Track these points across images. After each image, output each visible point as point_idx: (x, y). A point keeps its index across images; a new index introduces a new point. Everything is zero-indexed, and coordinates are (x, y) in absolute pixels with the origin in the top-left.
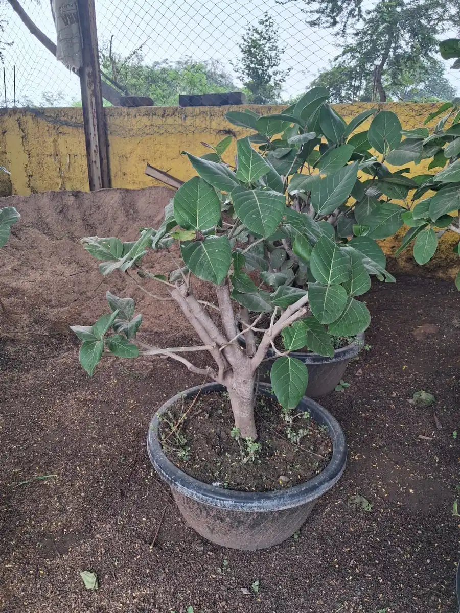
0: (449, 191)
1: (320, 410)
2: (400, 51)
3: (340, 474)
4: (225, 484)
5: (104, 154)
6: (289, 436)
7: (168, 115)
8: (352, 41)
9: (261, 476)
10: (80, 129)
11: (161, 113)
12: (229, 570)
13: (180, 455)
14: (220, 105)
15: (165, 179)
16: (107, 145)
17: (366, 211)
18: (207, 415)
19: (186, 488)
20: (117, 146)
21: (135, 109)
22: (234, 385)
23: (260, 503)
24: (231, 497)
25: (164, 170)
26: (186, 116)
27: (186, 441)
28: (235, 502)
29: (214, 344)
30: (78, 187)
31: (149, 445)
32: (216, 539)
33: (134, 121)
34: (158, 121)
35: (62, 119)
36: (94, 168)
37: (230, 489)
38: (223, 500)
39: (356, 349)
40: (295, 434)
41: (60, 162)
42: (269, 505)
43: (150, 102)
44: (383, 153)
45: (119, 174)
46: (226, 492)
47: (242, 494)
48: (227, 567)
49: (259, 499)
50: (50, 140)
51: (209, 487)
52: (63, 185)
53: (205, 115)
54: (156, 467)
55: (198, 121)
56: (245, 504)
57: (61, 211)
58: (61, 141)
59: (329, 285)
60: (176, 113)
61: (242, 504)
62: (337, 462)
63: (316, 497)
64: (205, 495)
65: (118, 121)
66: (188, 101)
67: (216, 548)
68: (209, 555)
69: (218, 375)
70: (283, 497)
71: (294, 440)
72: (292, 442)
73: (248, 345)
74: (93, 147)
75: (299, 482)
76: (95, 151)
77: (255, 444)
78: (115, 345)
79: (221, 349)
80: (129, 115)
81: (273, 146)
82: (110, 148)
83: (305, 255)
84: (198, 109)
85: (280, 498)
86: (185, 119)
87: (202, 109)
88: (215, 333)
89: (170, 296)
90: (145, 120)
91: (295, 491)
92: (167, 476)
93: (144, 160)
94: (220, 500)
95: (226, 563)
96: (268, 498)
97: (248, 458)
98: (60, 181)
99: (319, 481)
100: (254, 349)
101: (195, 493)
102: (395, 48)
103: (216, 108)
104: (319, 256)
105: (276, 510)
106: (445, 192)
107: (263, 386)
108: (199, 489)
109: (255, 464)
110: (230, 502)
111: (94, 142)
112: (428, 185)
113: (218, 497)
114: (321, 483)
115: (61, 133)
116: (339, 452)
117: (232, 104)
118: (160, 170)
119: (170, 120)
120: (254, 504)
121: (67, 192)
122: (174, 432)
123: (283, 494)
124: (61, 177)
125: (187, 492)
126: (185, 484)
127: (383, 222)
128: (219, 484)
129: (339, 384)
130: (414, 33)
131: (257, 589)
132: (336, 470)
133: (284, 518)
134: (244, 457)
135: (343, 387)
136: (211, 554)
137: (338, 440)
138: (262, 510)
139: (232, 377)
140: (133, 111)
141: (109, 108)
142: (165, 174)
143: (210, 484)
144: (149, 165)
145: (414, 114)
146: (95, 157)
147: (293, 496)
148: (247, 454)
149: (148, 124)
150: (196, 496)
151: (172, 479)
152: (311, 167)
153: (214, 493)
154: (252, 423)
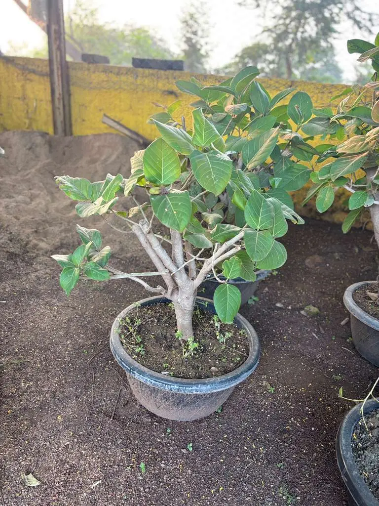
0: (345, 159)
1: (240, 319)
2: (306, 35)
3: (255, 366)
4: (171, 373)
5: (66, 102)
6: (218, 337)
7: (122, 74)
8: (271, 23)
9: (198, 367)
10: (45, 78)
11: (116, 71)
12: (170, 435)
13: (136, 351)
14: (165, 70)
15: (118, 127)
16: (70, 95)
17: (282, 169)
18: (156, 321)
19: (142, 376)
20: (79, 96)
21: (95, 65)
22: (179, 300)
23: (198, 387)
24: (177, 383)
25: (117, 120)
26: (137, 76)
27: (141, 340)
28: (179, 387)
29: (167, 271)
30: (44, 129)
31: (112, 343)
32: (161, 413)
33: (93, 76)
34: (114, 78)
35: (30, 67)
36: (57, 113)
37: (175, 377)
38: (170, 385)
39: (266, 272)
40: (222, 336)
41: (27, 105)
42: (204, 389)
43: (106, 61)
44: (297, 124)
45: (79, 120)
46: (173, 379)
47: (184, 380)
48: (170, 433)
49: (197, 384)
50: (18, 85)
51: (159, 375)
52: (30, 125)
53: (153, 77)
54: (118, 360)
55: (146, 81)
56: (187, 388)
57: (30, 149)
58: (29, 86)
59: (258, 230)
60: (129, 73)
61: (184, 388)
62: (253, 357)
63: (238, 383)
64: (157, 381)
65: (79, 74)
66: (140, 63)
67: (161, 420)
68: (155, 425)
69: (167, 292)
70: (215, 383)
71: (222, 340)
72: (220, 342)
73: (191, 270)
74: (57, 95)
75: (226, 372)
76: (59, 99)
77: (195, 343)
78: (90, 270)
79: (172, 274)
80: (89, 70)
81: (212, 111)
82: (72, 98)
83: (241, 205)
84: (147, 71)
85: (212, 384)
86: (136, 79)
87: (151, 71)
88: (168, 262)
89: (131, 230)
90: (103, 76)
91: (223, 378)
92: (127, 367)
93: (100, 110)
94: (168, 385)
95: (169, 430)
96: (204, 384)
97: (188, 353)
98: (27, 121)
99: (240, 372)
100: (195, 273)
101: (149, 379)
102: (302, 33)
103: (162, 72)
104: (251, 207)
105: (209, 392)
106: (342, 160)
107: (199, 300)
108: (152, 376)
109: (193, 358)
110: (176, 387)
111: (58, 91)
112: (329, 152)
113: (167, 383)
114: (242, 373)
115: (28, 79)
116: (254, 350)
117: (175, 70)
118: (114, 119)
119: (123, 78)
120: (193, 388)
121: (35, 132)
122: (131, 333)
123: (215, 381)
124: (28, 118)
125: (142, 379)
126: (141, 373)
127: (294, 178)
128: (166, 373)
129: (251, 298)
130: (318, 21)
131: (191, 449)
132: (252, 363)
133: (213, 398)
134: (185, 353)
135: (254, 300)
136: (157, 424)
137: (253, 341)
138: (199, 393)
139: (178, 294)
140: (92, 67)
141: (71, 62)
142: (118, 123)
143: (160, 372)
144: (105, 115)
145: (317, 91)
146: (59, 104)
147: (221, 382)
148: (188, 350)
149: (106, 79)
150: (149, 382)
151: (131, 369)
152: (241, 130)
153: (162, 379)
154: (191, 328)
